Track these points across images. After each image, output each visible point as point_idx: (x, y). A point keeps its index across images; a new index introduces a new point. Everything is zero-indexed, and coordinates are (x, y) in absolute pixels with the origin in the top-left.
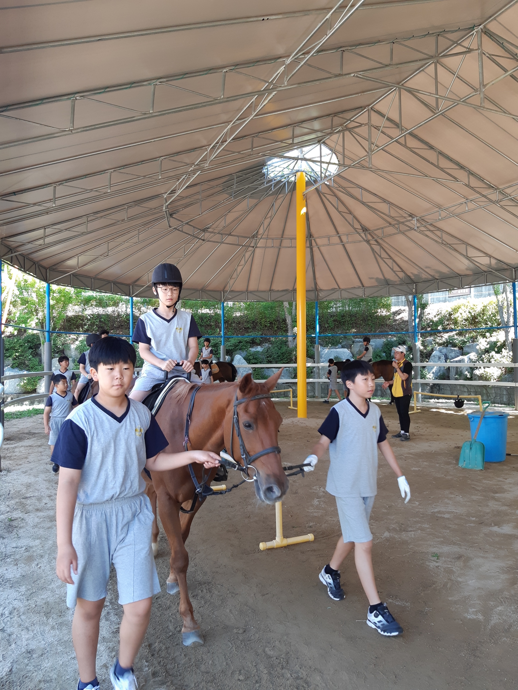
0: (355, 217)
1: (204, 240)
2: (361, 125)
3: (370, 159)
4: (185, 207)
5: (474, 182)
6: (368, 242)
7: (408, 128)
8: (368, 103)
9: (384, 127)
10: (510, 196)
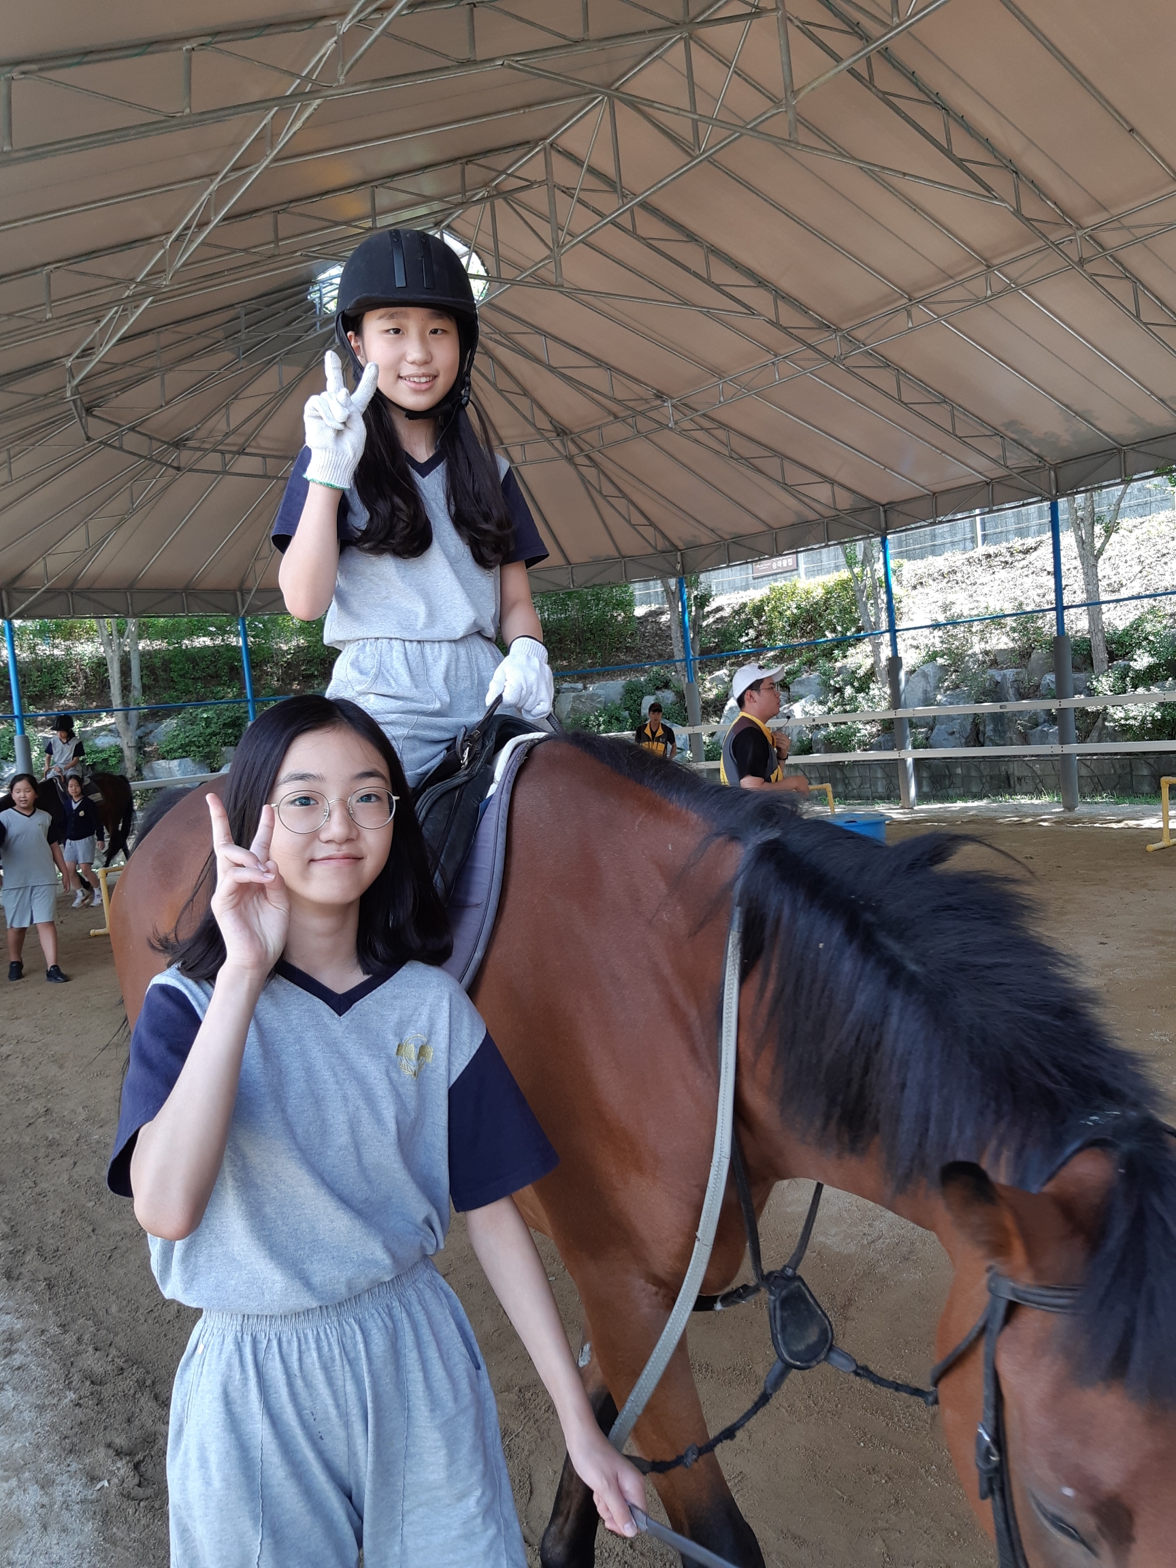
0: (534, 401)
1: (178, 469)
2: (531, 185)
3: (558, 265)
4: (124, 389)
5: (789, 316)
6: (570, 459)
7: (637, 193)
8: (542, 132)
9: (582, 189)
10: (865, 346)
